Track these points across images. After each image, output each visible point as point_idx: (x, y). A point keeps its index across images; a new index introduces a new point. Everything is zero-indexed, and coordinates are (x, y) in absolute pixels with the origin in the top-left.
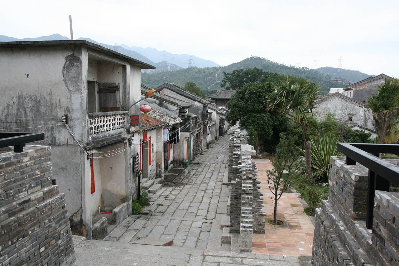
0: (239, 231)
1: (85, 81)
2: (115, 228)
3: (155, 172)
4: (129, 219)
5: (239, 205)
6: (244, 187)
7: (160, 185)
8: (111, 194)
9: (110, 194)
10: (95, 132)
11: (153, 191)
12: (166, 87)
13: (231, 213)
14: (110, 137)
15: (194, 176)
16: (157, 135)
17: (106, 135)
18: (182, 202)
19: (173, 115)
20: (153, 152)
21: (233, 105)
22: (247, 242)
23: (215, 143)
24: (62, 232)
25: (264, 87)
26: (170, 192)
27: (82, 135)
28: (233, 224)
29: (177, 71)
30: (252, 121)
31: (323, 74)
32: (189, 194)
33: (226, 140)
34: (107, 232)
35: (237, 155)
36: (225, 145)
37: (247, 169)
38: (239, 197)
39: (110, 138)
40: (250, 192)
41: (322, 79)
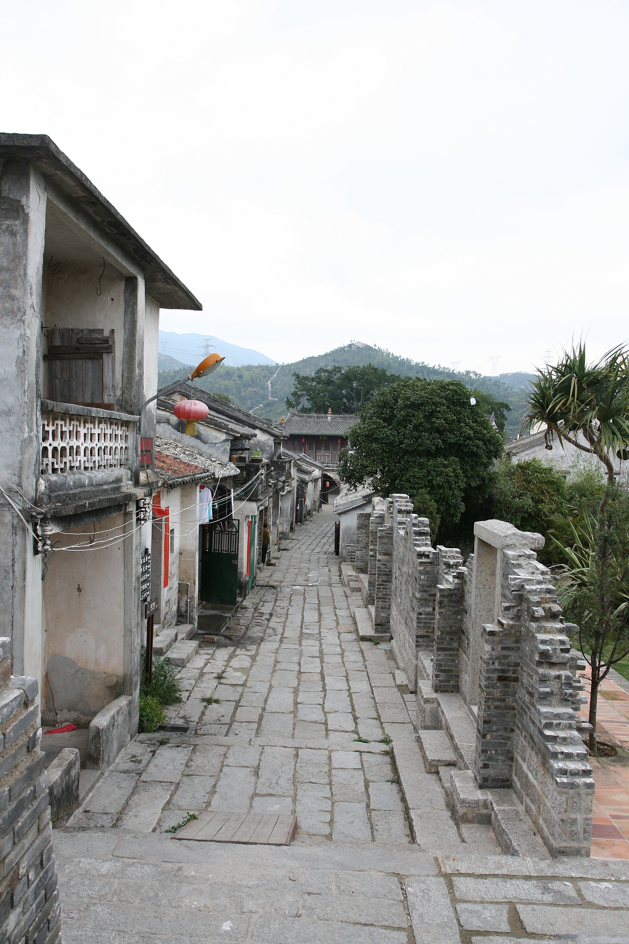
0: (507, 780)
1: (34, 287)
2: (97, 780)
3: (175, 608)
4: (135, 748)
5: (511, 698)
6: (544, 642)
7: (194, 644)
8: (77, 671)
9: (73, 671)
10: (56, 466)
11: (179, 659)
12: (180, 391)
13: (486, 726)
14: (93, 489)
15: (274, 619)
16: (183, 504)
17: (83, 480)
18: (269, 692)
19: (215, 455)
20: (172, 550)
21: (366, 436)
22: (574, 821)
23: (288, 539)
24: (22, 871)
25: (445, 392)
26: (225, 663)
27: (21, 468)
28: (490, 758)
29: (175, 373)
30: (414, 476)
31: (512, 388)
32: (279, 666)
33: (313, 531)
34: (77, 797)
35: (427, 556)
36: (315, 542)
37: (539, 587)
38: (510, 674)
39: (93, 492)
40: (563, 658)
41: (509, 399)
